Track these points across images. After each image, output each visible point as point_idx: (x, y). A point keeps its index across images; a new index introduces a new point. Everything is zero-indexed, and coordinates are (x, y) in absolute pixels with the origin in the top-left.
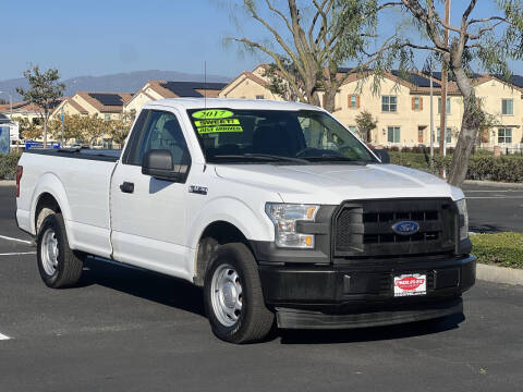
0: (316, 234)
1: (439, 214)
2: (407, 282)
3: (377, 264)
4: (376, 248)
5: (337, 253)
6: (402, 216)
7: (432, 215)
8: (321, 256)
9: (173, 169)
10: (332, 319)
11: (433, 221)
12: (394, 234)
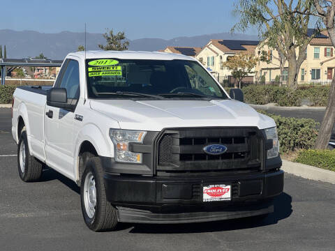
0: (143, 153)
1: (246, 139)
2: (214, 191)
3: (193, 176)
4: (189, 164)
5: (159, 168)
6: (214, 140)
7: (240, 140)
8: (146, 170)
9: (67, 102)
10: (158, 217)
11: (240, 145)
12: (206, 154)
